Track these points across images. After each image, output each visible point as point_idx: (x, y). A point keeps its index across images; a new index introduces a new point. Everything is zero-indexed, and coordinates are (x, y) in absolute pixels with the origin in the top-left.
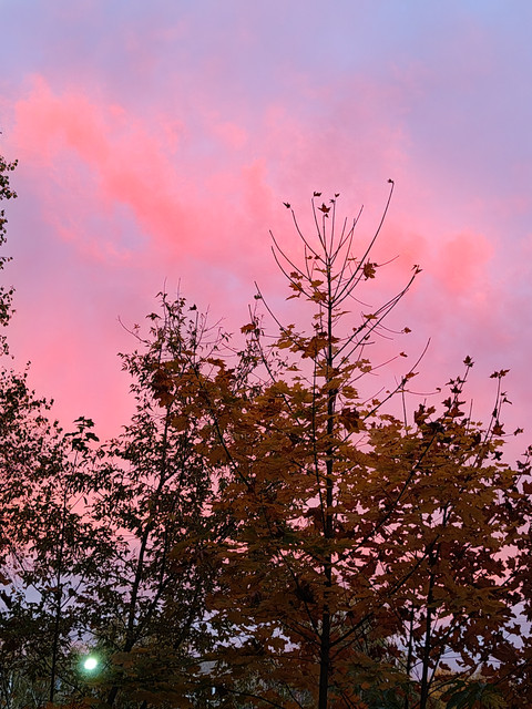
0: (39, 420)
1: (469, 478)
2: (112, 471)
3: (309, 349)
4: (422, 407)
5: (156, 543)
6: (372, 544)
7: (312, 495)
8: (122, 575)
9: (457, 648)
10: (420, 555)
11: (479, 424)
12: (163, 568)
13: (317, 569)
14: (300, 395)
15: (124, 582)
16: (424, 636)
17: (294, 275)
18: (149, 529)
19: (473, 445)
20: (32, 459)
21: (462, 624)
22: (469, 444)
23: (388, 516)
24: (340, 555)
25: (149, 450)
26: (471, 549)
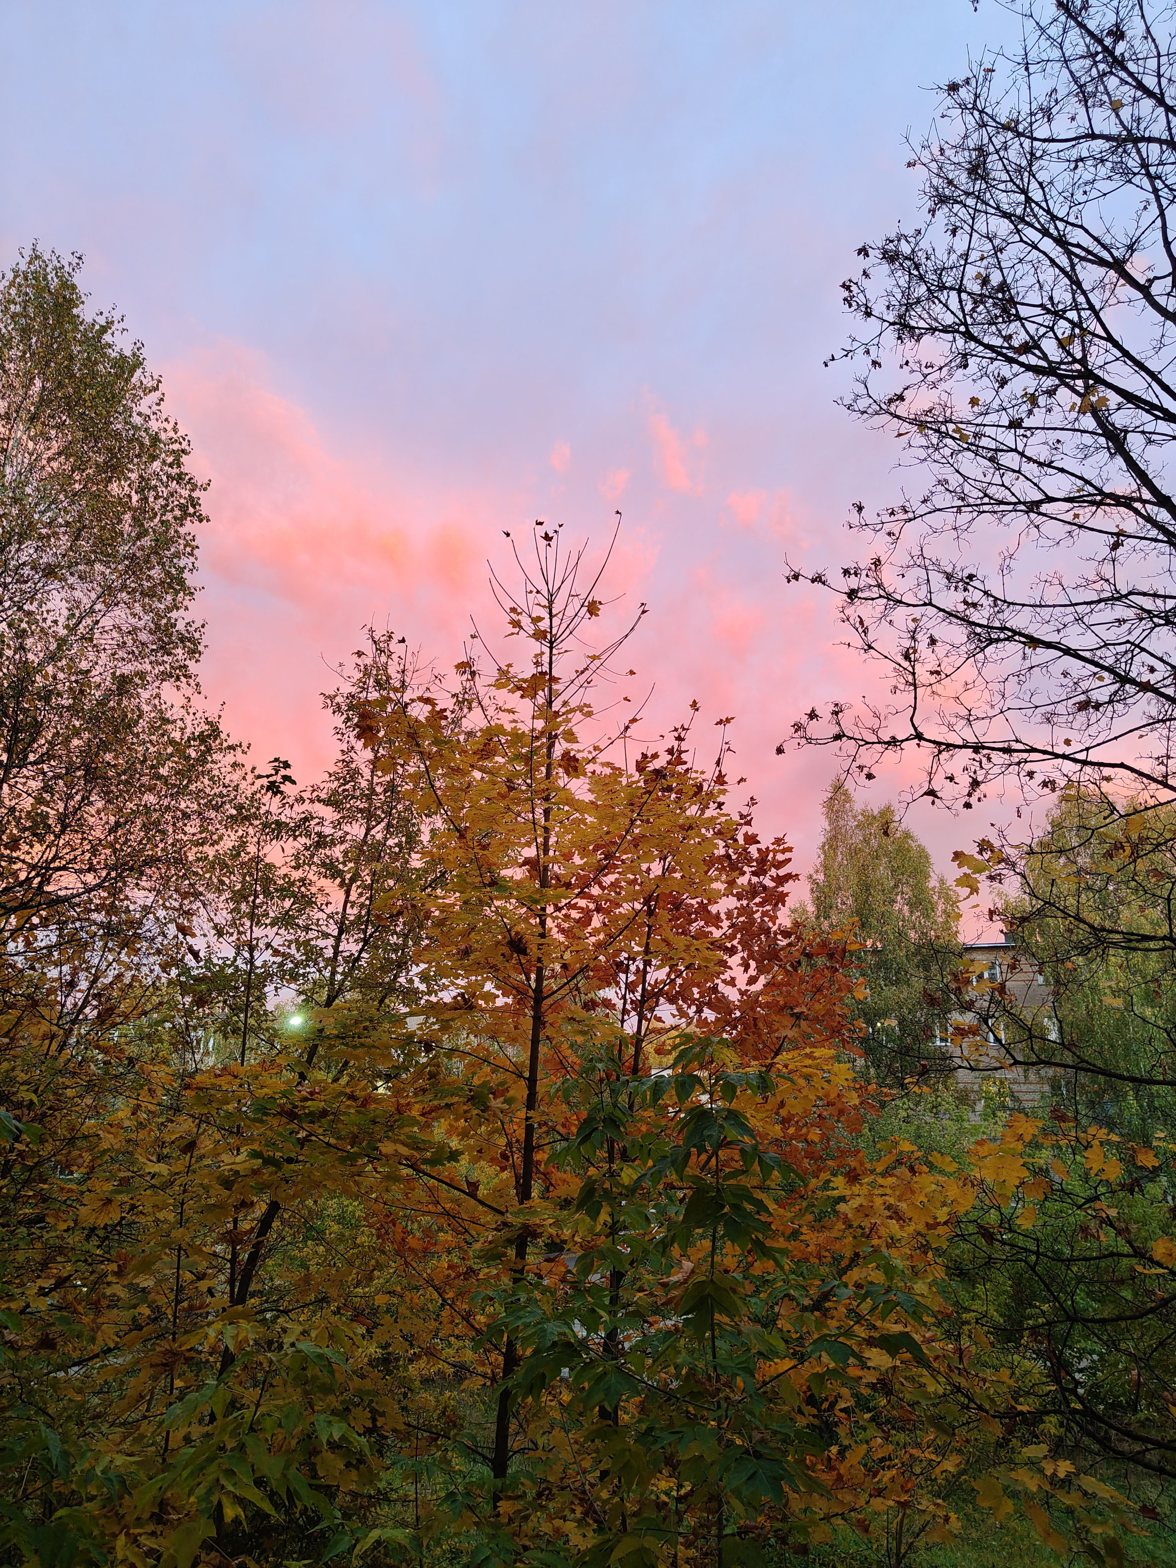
0: (235, 765)
1: (690, 828)
2: (313, 818)
3: (528, 689)
4: (644, 756)
5: (361, 895)
6: (590, 897)
7: (528, 844)
8: (324, 928)
9: (672, 1000)
10: (638, 906)
11: (703, 773)
12: (367, 921)
13: (532, 921)
14: (517, 737)
15: (326, 936)
16: (640, 989)
17: (513, 610)
18: (353, 880)
19: (696, 794)
20: (228, 806)
21: (678, 976)
22: (691, 793)
23: (606, 867)
24: (556, 906)
25: (353, 797)
26: (689, 901)
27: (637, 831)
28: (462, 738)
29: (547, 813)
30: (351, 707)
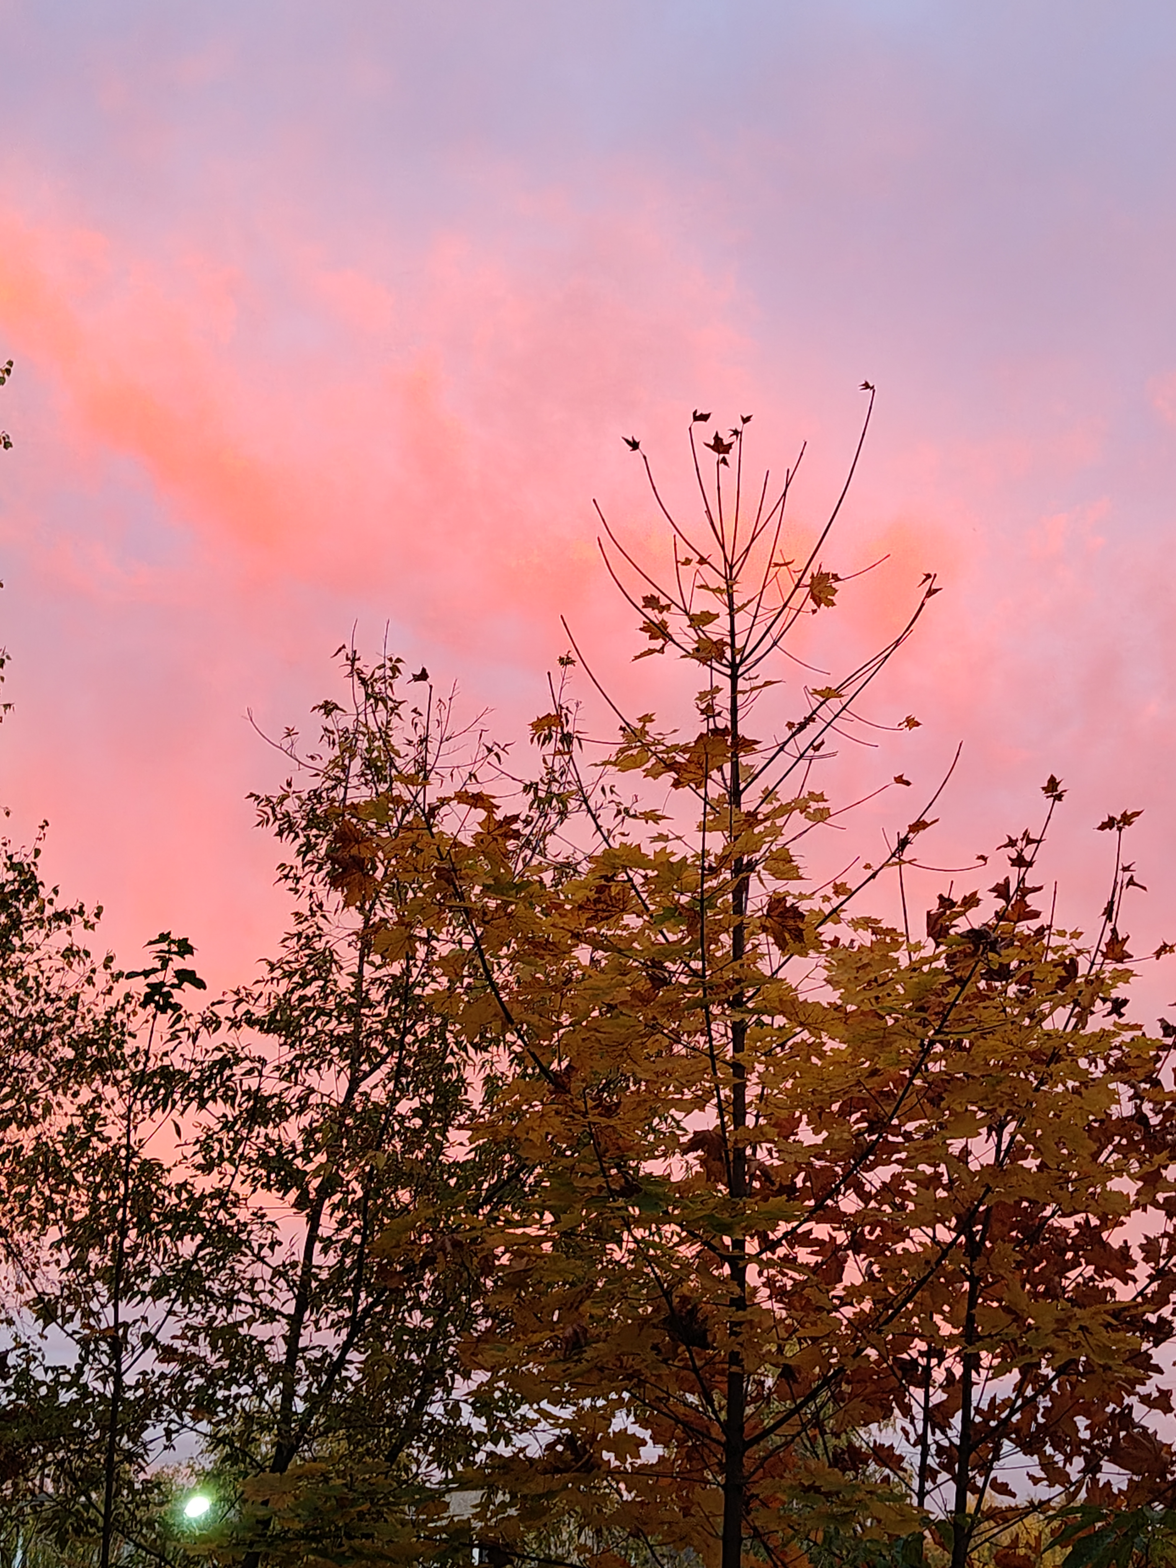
0: (70, 953)
1: (1056, 1058)
2: (238, 1060)
3: (689, 766)
4: (945, 902)
5: (343, 1223)
6: (836, 1217)
7: (699, 1103)
8: (265, 1298)
9: (1029, 1446)
10: (944, 1235)
11: (1076, 935)
12: (357, 1280)
13: (717, 1272)
14: (668, 870)
15: (270, 1315)
16: (957, 1420)
17: (651, 602)
18: (324, 1192)
19: (1062, 984)
20: (56, 1042)
21: (1038, 1392)
22: (1053, 980)
23: (872, 1148)
24: (763, 1238)
25: (321, 1012)
26: (1058, 1222)
27: (934, 1067)
28: (548, 877)
29: (739, 1029)
30: (313, 821)
